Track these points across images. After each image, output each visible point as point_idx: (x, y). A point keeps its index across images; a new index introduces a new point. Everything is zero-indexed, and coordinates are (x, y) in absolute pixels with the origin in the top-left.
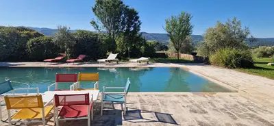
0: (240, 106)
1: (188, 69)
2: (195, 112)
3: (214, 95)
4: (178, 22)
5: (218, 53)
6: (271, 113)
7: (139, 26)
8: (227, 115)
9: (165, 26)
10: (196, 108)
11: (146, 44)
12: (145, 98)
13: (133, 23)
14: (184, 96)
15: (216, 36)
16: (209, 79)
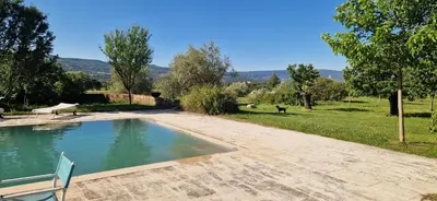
0: (251, 172)
1: (154, 120)
2: (196, 195)
3: (211, 160)
4: (128, 42)
5: (194, 92)
6: (289, 175)
7: (48, 43)
8: (243, 190)
9: (104, 46)
10: (195, 188)
11: (64, 79)
12: (94, 187)
13: (35, 35)
14: (167, 168)
15: (190, 68)
16: (193, 134)
